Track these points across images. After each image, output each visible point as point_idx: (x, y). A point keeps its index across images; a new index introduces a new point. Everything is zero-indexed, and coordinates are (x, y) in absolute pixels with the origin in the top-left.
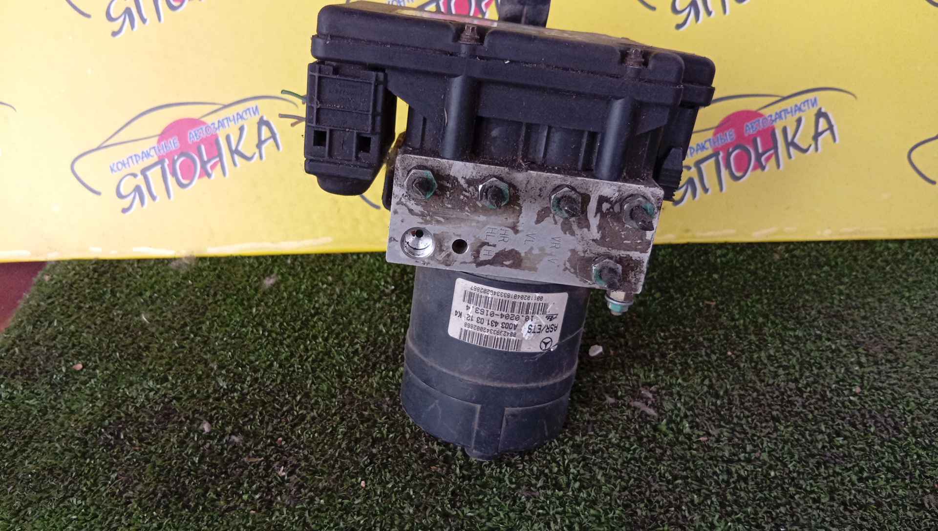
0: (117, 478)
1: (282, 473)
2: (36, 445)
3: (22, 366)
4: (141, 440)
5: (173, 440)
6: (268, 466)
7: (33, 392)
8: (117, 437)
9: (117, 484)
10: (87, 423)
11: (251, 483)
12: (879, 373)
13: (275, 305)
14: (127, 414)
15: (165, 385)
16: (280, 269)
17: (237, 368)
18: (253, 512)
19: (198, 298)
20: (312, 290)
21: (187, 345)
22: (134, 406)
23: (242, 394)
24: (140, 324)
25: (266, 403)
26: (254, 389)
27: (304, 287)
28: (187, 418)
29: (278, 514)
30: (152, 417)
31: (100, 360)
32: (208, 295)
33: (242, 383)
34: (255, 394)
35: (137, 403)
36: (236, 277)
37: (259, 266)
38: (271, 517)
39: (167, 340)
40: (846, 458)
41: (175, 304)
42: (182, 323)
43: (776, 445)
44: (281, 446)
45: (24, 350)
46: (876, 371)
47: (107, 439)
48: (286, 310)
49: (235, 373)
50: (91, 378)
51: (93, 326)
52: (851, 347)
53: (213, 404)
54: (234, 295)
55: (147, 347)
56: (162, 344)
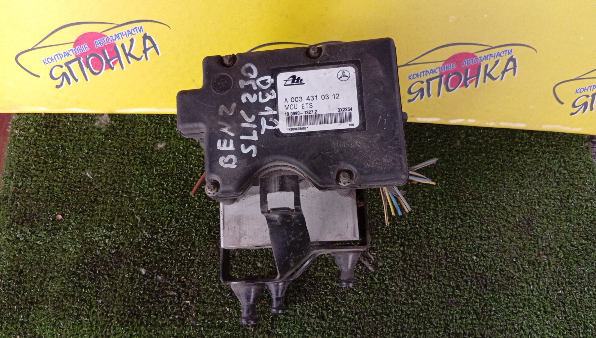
0: (101, 302)
1: (186, 301)
2: (50, 275)
4: (109, 276)
5: (127, 276)
6: (179, 297)
7: (37, 236)
8: (95, 272)
9: (103, 307)
10: (75, 261)
11: (172, 308)
12: (488, 245)
13: (166, 164)
14: (96, 255)
15: (113, 232)
16: (165, 130)
17: (152, 221)
18: (176, 328)
19: (118, 156)
20: (187, 151)
21: (119, 200)
22: (99, 250)
23: (158, 243)
24: (87, 179)
25: (172, 250)
26: (164, 240)
27: (181, 148)
28: (131, 261)
29: (188, 330)
30: (111, 258)
31: (71, 211)
32: (123, 154)
33: (157, 233)
34: (165, 244)
35: (100, 247)
36: (138, 135)
37: (151, 125)
38: (185, 331)
39: (106, 193)
40: (458, 303)
41: (104, 161)
42: (112, 179)
43: (427, 296)
44: (184, 282)
45: (22, 203)
46: (487, 243)
47: (90, 274)
48: (173, 169)
49: (151, 226)
50: (68, 225)
51: (58, 180)
52: (480, 224)
53: (143, 251)
54: (140, 154)
55: (96, 200)
56: (104, 198)
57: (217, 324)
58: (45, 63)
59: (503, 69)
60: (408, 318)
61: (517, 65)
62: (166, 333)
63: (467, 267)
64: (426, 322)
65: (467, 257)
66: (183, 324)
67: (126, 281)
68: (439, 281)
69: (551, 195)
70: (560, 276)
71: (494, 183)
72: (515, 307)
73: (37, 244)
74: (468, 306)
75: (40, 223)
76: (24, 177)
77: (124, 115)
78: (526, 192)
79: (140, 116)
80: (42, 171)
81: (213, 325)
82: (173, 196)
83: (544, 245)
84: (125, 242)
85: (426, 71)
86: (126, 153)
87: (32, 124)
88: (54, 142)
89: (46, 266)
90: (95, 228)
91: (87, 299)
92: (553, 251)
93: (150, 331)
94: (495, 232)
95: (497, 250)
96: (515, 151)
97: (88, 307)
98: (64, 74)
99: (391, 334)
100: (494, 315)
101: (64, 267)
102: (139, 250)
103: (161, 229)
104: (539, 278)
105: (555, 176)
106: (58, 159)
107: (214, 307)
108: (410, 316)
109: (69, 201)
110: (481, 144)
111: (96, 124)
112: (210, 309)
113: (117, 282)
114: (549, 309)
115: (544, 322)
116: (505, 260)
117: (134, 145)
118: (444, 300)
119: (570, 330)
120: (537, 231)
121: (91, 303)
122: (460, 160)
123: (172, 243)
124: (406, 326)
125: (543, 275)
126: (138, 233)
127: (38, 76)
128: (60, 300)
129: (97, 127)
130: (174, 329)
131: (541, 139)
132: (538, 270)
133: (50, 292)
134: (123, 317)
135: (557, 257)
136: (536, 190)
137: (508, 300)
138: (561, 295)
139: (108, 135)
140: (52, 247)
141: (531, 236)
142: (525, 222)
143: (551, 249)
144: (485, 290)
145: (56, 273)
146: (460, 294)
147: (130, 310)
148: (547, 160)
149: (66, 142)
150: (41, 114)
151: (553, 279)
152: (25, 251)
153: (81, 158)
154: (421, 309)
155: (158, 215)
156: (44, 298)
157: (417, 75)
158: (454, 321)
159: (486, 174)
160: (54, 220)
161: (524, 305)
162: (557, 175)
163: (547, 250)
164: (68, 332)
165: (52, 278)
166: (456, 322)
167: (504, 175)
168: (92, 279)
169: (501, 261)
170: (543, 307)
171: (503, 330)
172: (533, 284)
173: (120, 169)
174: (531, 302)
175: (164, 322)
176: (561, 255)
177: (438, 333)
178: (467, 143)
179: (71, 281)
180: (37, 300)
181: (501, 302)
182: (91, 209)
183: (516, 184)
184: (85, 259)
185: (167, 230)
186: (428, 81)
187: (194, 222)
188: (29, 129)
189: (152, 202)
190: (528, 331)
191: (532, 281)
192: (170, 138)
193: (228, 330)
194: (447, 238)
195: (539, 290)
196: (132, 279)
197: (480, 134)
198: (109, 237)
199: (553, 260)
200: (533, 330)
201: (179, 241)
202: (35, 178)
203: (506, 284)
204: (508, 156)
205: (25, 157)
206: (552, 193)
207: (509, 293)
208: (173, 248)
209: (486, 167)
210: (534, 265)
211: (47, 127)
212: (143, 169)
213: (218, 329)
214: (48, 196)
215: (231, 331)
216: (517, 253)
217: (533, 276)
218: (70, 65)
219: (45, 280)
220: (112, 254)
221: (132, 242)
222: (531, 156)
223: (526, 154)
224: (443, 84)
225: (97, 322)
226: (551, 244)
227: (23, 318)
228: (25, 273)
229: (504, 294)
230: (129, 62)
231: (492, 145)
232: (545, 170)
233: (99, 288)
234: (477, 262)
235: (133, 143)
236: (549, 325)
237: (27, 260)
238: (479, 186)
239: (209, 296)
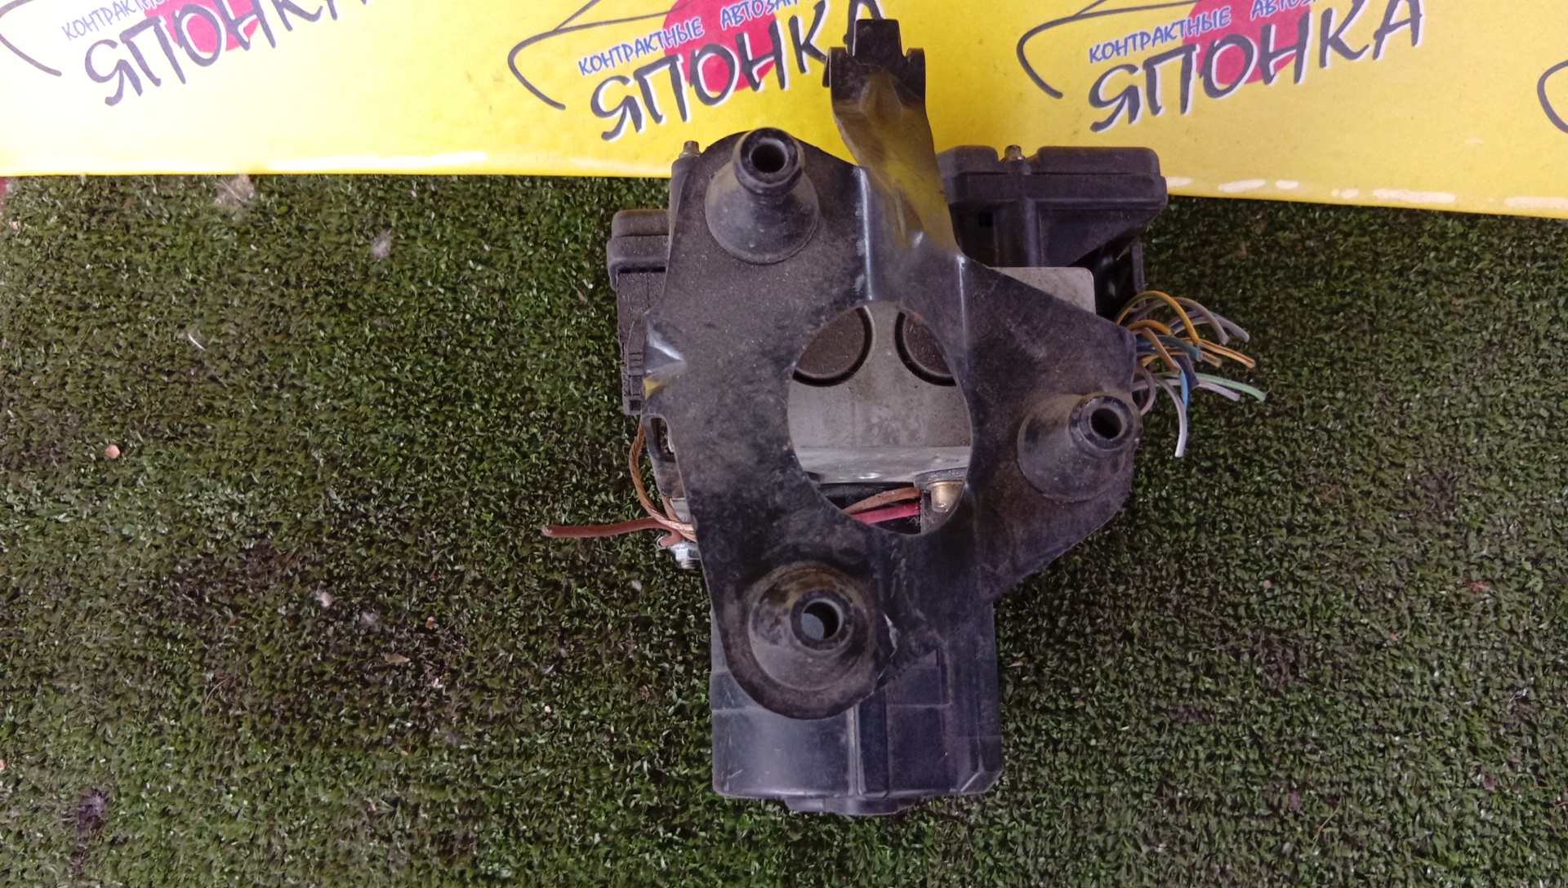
0: (214, 679)
1: (436, 684)
2: (89, 604)
3: (28, 447)
4: (236, 609)
5: (282, 611)
7: (58, 501)
8: (200, 600)
9: (216, 691)
10: (152, 568)
11: (398, 702)
12: (1312, 550)
13: (401, 311)
14: (205, 555)
15: (250, 494)
16: (401, 216)
17: (355, 466)
18: (404, 753)
19: (272, 290)
20: (458, 275)
21: (270, 407)
22: (213, 540)
23: (369, 525)
24: (189, 349)
25: (405, 546)
26: (384, 517)
27: (443, 266)
28: (295, 570)
29: (437, 759)
30: (243, 563)
31: (144, 436)
32: (287, 283)
33: (366, 499)
34: (387, 528)
35: (216, 532)
36: (328, 231)
37: (364, 203)
38: (428, 761)
39: (237, 389)
40: (1204, 715)
41: (236, 303)
42: (255, 352)
43: (1113, 691)
44: (434, 631)
45: (22, 412)
46: (1309, 544)
47: (187, 603)
48: (418, 326)
49: (353, 478)
50: (137, 473)
51: (116, 352)
52: (1290, 487)
53: (329, 546)
54: (330, 283)
55: (210, 407)
56: (233, 402)
57: (516, 748)
58: (68, 34)
59: (1377, 26)
60: (1055, 752)
61: (1422, 10)
62: (379, 766)
63: (1242, 611)
64: (1106, 765)
65: (1244, 582)
66: (425, 743)
67: (279, 624)
68: (1154, 650)
69: (1518, 405)
70: (1529, 645)
71: (1345, 369)
72: (1381, 731)
73: (57, 522)
74: (1236, 723)
75: (66, 465)
76: (27, 344)
77: (294, 179)
78: (1442, 396)
79: (335, 179)
80: (76, 329)
81: (506, 750)
82: (414, 399)
83: (1484, 552)
84: (281, 519)
85: (1143, 34)
86: (293, 280)
87: (54, 205)
88: (109, 252)
89: (78, 581)
90: (206, 482)
91: (178, 669)
92: (1512, 571)
93: (335, 760)
94: (1336, 512)
95: (1339, 566)
96: (1418, 273)
97: (178, 691)
98: (122, 65)
99: (999, 794)
100: (1313, 752)
101: (122, 584)
102: (318, 544)
103: (379, 487)
104: (1463, 648)
105: (1537, 349)
106: (119, 296)
107: (508, 700)
108: (1061, 745)
109: (139, 408)
110: (1313, 254)
111: (219, 201)
112: (497, 707)
113: (255, 627)
114: (1486, 742)
115: (1466, 777)
116: (1360, 593)
117: (317, 257)
118: (1164, 704)
119: (1547, 805)
120: (1466, 511)
121: (186, 680)
122: (1245, 300)
123: (406, 527)
124: (1045, 772)
125: (1474, 642)
126: (316, 496)
127: (57, 73)
128: (109, 670)
129: (222, 211)
130: (400, 756)
131: (1501, 238)
132: (1461, 627)
133: (86, 648)
134: (267, 718)
135: (1522, 589)
136: (1476, 388)
137: (1361, 709)
138: (1525, 700)
139: (248, 232)
140: (95, 531)
141: (1447, 524)
142: (1432, 485)
143: (1506, 564)
144: (1290, 678)
145: (102, 600)
146: (1213, 688)
147: (286, 702)
148: (1514, 302)
149: (139, 251)
150: (77, 178)
151: (1507, 653)
152: (27, 541)
153: (177, 294)
154: (1094, 729)
155: (373, 449)
156: (70, 664)
157: (1116, 48)
158: (1189, 764)
159: (1321, 340)
160: (100, 459)
161: (1409, 727)
162: (1544, 345)
163: (1492, 569)
164: (125, 755)
165: (91, 613)
166: (1196, 767)
167: (1377, 344)
168: (191, 616)
169: (1348, 598)
170: (1468, 734)
171: (1336, 797)
172: (1441, 666)
173: (277, 324)
174: (1430, 719)
175: (376, 737)
176: (1536, 583)
177: (1138, 796)
178: (1270, 248)
179: (140, 621)
180: (53, 670)
181: (1337, 714)
182: (196, 430)
183: (1413, 373)
184: (176, 563)
185: (395, 492)
186: (1150, 64)
187: (468, 470)
188: (47, 217)
189: (358, 414)
190: (1413, 803)
191: (1440, 658)
192: (415, 238)
193: (542, 764)
194: (1188, 526)
195: (1458, 684)
196: (295, 619)
197: (1312, 222)
198: (242, 508)
199: (1509, 597)
200: (1430, 799)
201: (424, 521)
202: (55, 348)
203: (1357, 663)
204: (1393, 288)
205: (34, 292)
206: (1522, 400)
207: (1363, 690)
208: (408, 539)
209: (1324, 320)
210: (1449, 610)
211: (92, 212)
212: (337, 324)
213: (518, 762)
214: (86, 396)
215: (552, 766)
216: (1398, 573)
217: (1444, 644)
218: (134, 40)
219: (74, 615)
220: (248, 552)
221: (299, 522)
222: (1465, 289)
223: (1448, 283)
224: (1194, 74)
225: (200, 730)
226: (1508, 549)
227: (14, 714)
228: (23, 598)
229: (1350, 691)
230: (289, 28)
231: (1346, 255)
232: (1506, 332)
233: (210, 642)
234: (1275, 598)
235: (313, 254)
236: (1481, 786)
237: (30, 564)
238: (1298, 375)
239: (497, 669)
